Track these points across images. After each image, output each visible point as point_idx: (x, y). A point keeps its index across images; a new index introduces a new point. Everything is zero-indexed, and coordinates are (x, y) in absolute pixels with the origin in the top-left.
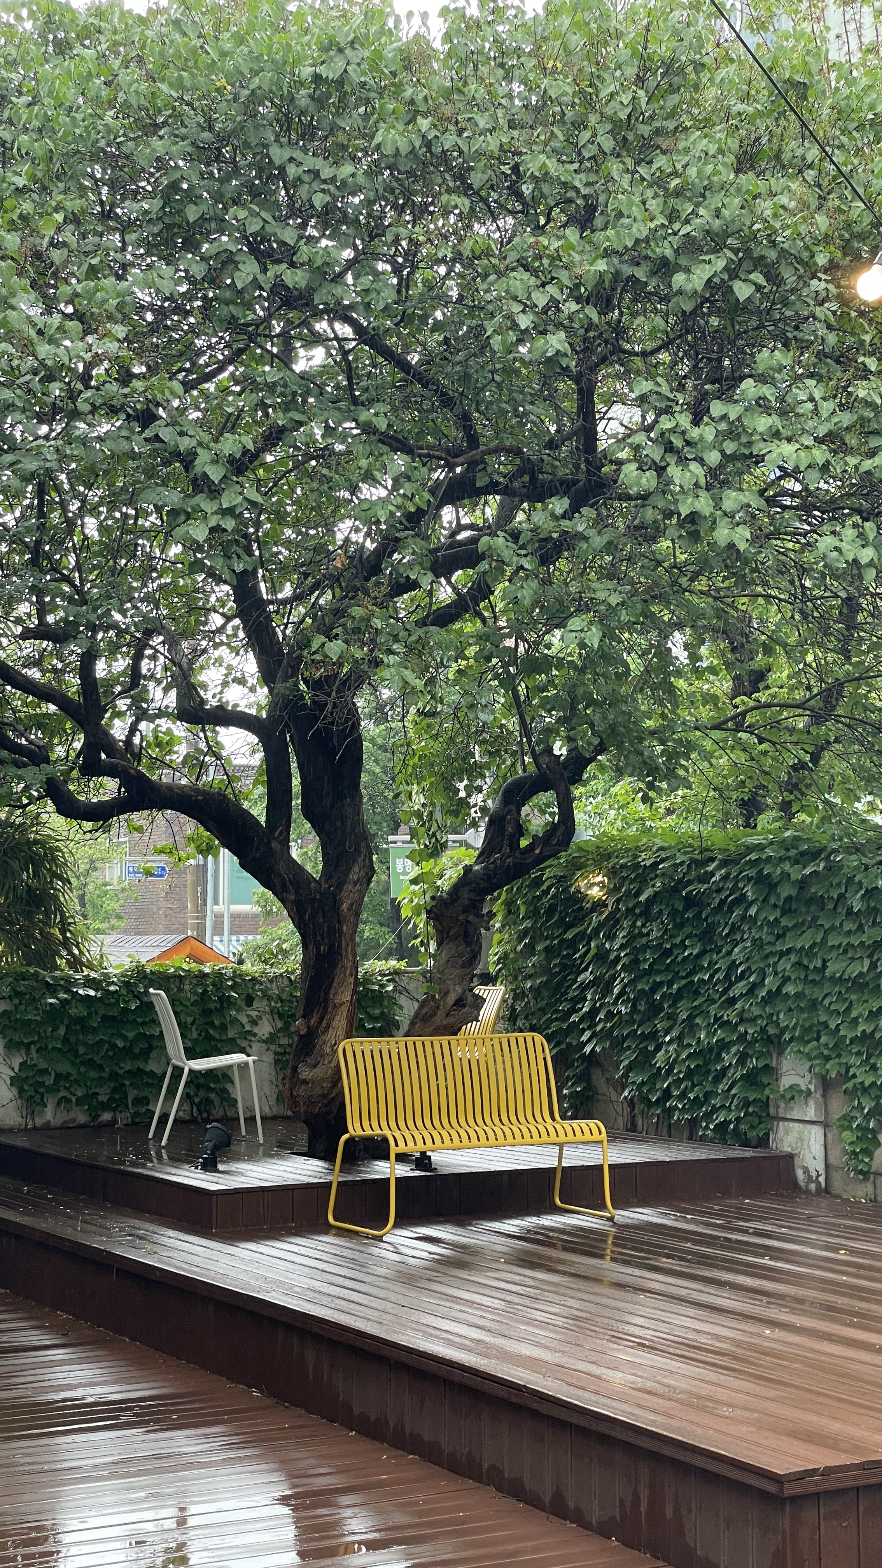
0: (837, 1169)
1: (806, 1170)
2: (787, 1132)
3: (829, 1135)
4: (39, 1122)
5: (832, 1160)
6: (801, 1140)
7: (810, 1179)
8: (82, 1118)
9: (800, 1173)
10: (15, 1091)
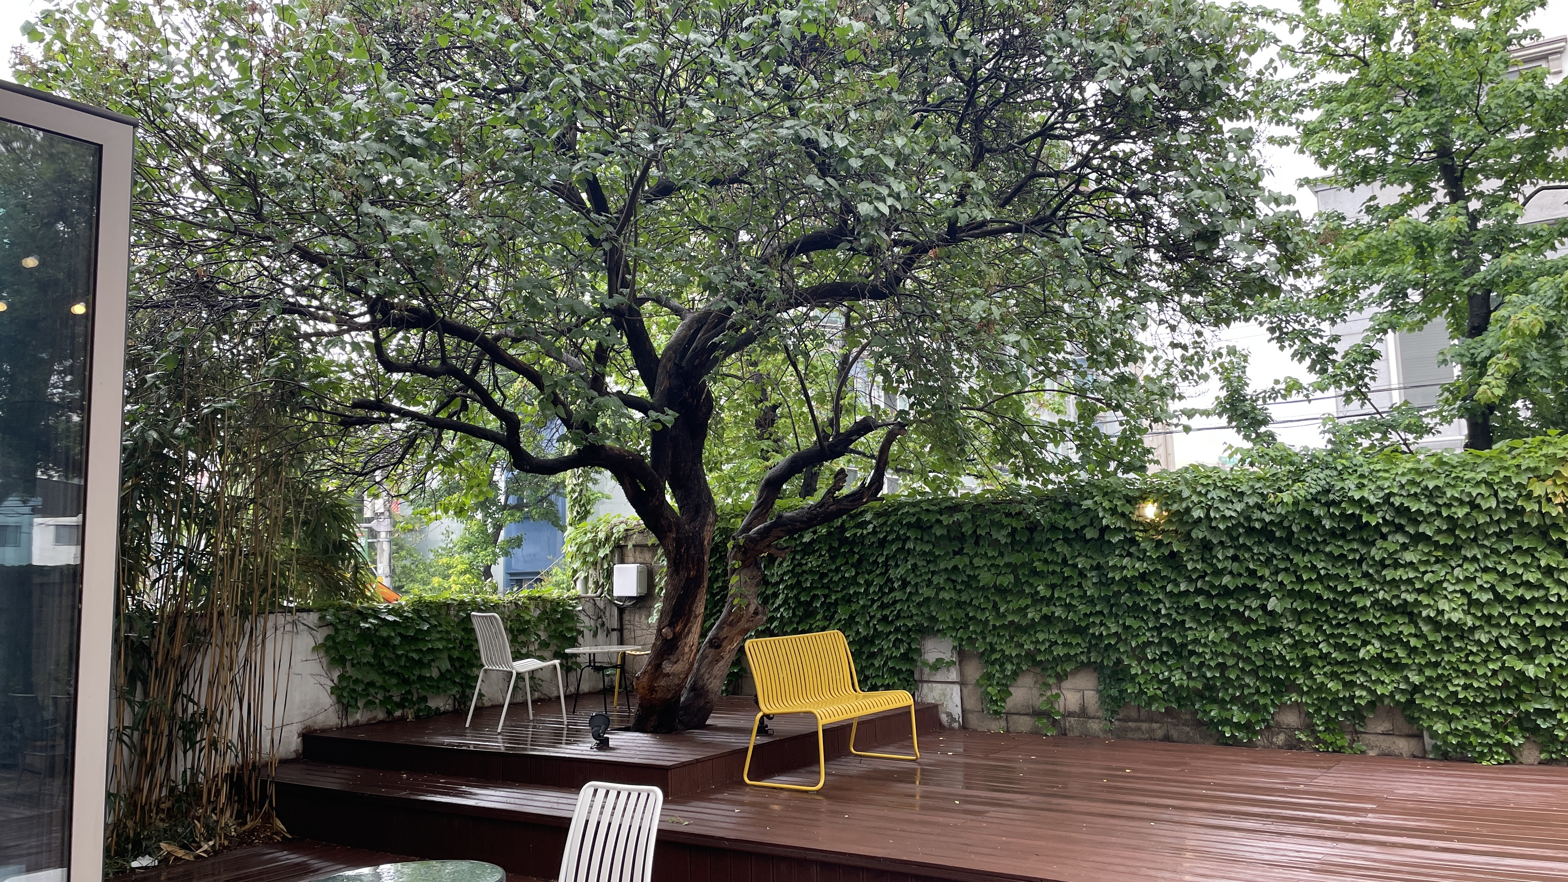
0: (972, 712)
1: (949, 715)
2: (931, 690)
3: (965, 691)
4: (351, 721)
5: (968, 706)
6: (944, 695)
7: (954, 720)
8: (381, 715)
9: (944, 718)
10: (334, 697)
